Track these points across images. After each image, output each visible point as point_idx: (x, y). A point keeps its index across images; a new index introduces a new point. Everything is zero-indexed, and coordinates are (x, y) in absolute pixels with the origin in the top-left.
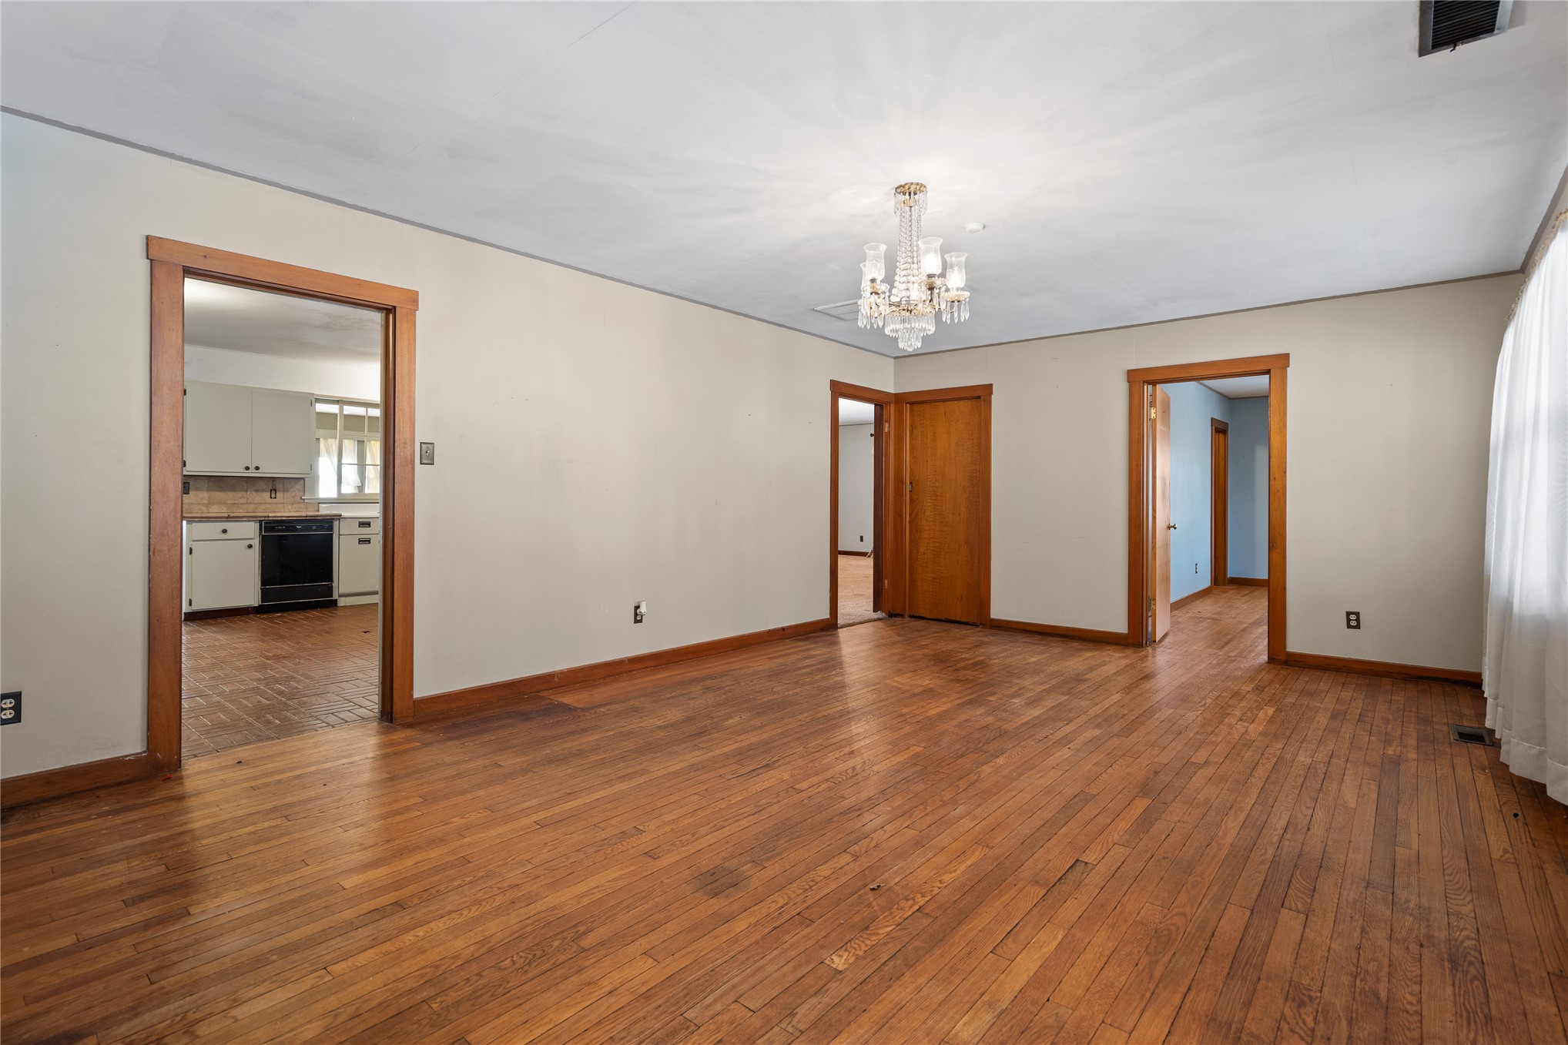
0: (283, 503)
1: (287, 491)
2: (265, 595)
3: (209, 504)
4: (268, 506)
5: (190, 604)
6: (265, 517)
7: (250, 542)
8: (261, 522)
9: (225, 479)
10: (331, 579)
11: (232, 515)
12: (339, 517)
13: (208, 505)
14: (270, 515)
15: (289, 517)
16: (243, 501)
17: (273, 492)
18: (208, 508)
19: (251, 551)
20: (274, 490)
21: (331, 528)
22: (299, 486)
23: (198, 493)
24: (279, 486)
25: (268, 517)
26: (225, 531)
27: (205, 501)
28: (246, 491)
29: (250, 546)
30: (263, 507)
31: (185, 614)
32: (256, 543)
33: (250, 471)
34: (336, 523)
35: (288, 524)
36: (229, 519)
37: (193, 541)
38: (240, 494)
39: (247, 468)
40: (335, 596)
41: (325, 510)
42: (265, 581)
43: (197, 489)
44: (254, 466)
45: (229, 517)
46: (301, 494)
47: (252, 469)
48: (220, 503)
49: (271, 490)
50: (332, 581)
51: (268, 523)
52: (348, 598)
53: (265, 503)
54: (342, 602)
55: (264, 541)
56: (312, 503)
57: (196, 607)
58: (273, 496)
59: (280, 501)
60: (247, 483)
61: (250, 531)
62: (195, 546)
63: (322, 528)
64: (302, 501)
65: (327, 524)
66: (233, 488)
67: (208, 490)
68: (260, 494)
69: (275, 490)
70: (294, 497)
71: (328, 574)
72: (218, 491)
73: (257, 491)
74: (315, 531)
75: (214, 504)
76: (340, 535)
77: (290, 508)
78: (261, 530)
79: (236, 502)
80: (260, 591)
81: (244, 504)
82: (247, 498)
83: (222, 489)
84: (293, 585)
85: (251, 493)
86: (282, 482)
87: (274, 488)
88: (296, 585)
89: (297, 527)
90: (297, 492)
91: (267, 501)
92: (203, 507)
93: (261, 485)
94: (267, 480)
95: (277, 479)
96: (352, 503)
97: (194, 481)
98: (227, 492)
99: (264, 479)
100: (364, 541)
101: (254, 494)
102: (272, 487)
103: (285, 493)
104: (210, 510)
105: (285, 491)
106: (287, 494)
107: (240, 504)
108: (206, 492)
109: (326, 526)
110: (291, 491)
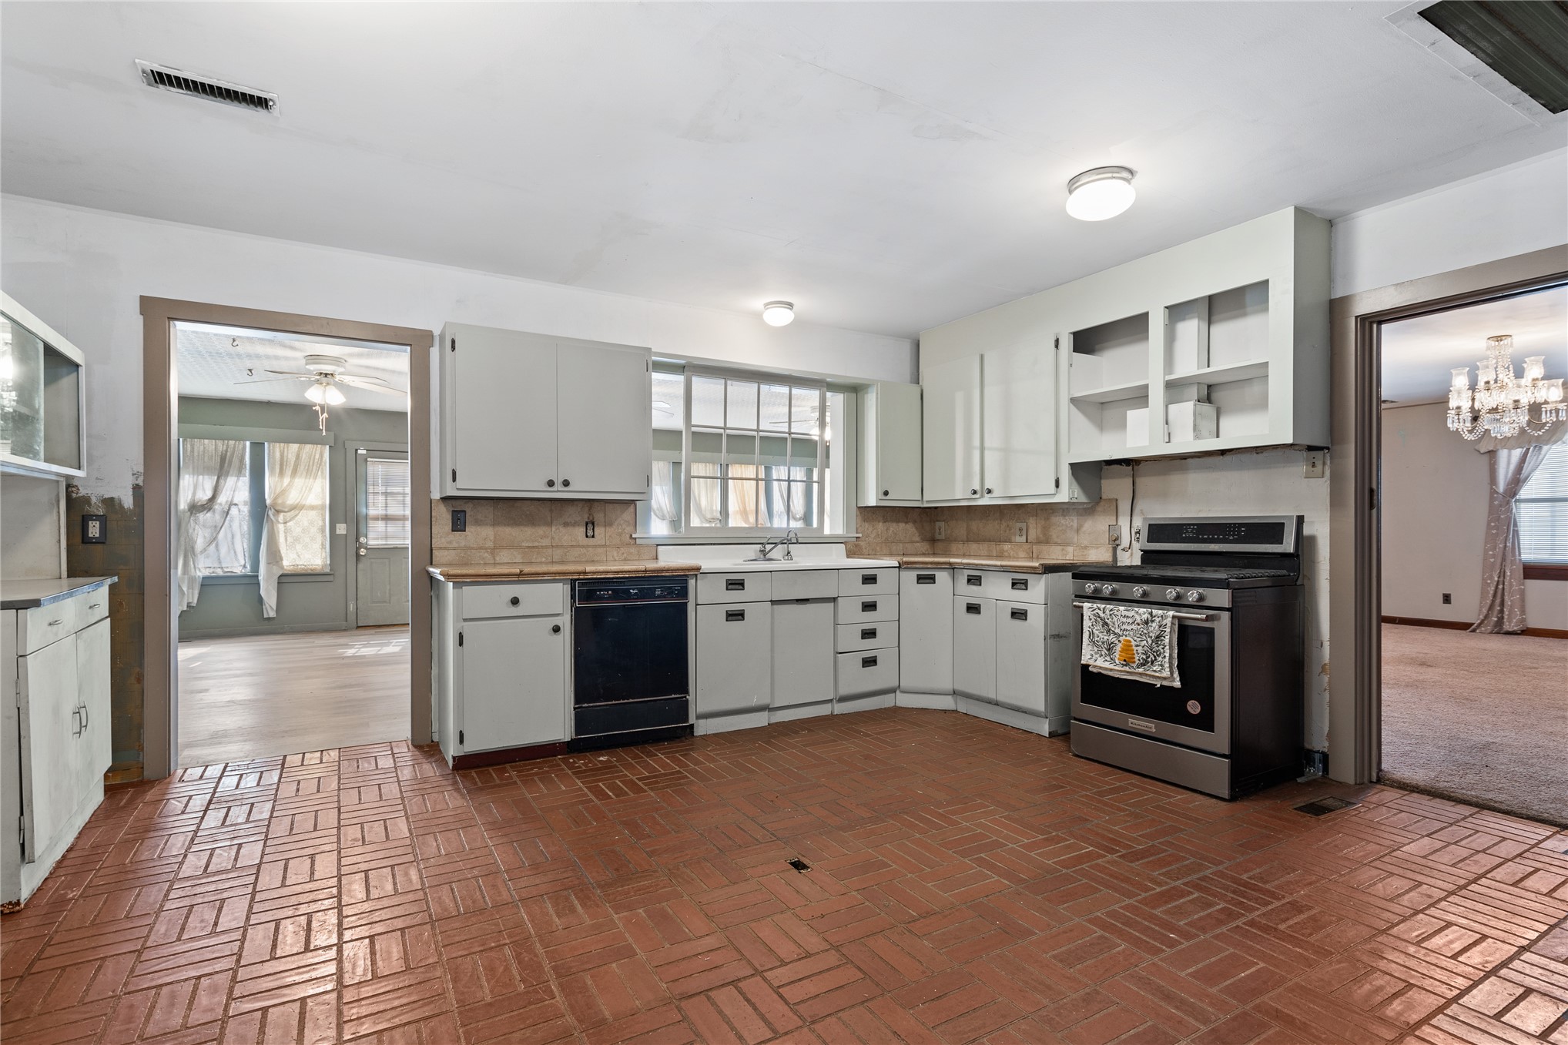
0: (605, 546)
1: (611, 524)
2: (581, 720)
3: (495, 548)
4: (583, 550)
5: (461, 741)
6: (579, 573)
7: (557, 621)
8: (573, 582)
9: (518, 504)
10: (684, 688)
11: (527, 569)
12: (696, 571)
13: (493, 551)
14: (589, 569)
15: (618, 572)
16: (545, 542)
17: (590, 526)
18: (493, 555)
19: (559, 637)
20: (590, 524)
21: (684, 592)
22: (627, 515)
23: (479, 529)
24: (599, 517)
25: (585, 573)
26: (515, 601)
27: (490, 544)
28: (550, 524)
29: (556, 629)
30: (576, 552)
31: (454, 758)
32: (566, 621)
33: (555, 488)
34: (692, 582)
35: (617, 585)
36: (521, 578)
37: (465, 620)
38: (541, 530)
39: (551, 483)
40: (692, 720)
41: (672, 559)
42: (583, 691)
43: (478, 523)
44: (561, 480)
45: (521, 574)
46: (629, 529)
47: (558, 486)
48: (512, 546)
49: (587, 524)
50: (687, 692)
51: (583, 584)
52: (710, 721)
53: (579, 546)
54: (703, 728)
55: (580, 618)
56: (647, 546)
57: (472, 746)
58: (590, 533)
59: (599, 543)
60: (551, 510)
61: (555, 599)
62: (468, 629)
63: (670, 593)
64: (632, 542)
65: (677, 583)
66: (531, 521)
67: (494, 524)
68: (570, 529)
69: (593, 524)
70: (620, 534)
71: (680, 682)
72: (508, 525)
73: (566, 524)
74: (659, 597)
75: (502, 548)
76: (697, 605)
77: (615, 554)
78: (573, 597)
79: (536, 544)
80: (573, 712)
81: (547, 547)
82: (553, 538)
83: (515, 522)
84: (626, 701)
85: (558, 528)
86: (603, 508)
87: (591, 518)
88: (631, 700)
89: (631, 591)
90: (624, 526)
91: (581, 543)
92: (486, 554)
93: (572, 513)
94: (581, 504)
95: (596, 504)
96: (711, 544)
97: (468, 508)
98: (522, 528)
99: (576, 503)
100: (736, 616)
101: (563, 530)
102: (588, 518)
103: (607, 528)
104: (497, 558)
105: (608, 524)
106: (610, 531)
107: (542, 547)
108: (491, 529)
109: (676, 590)
110: (616, 524)
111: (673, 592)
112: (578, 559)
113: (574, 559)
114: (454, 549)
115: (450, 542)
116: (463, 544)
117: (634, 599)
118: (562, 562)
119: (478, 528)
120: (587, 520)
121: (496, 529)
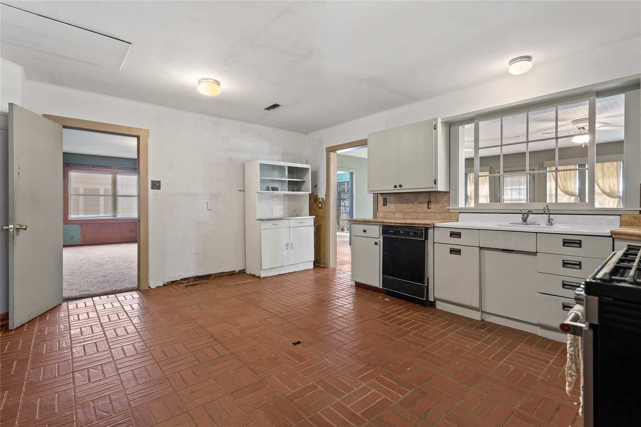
1: (438, 203)
2: (385, 282)
4: (425, 214)
9: (403, 195)
10: (425, 282)
13: (394, 213)
15: (395, 223)
16: (412, 210)
17: (429, 203)
18: (393, 214)
19: (377, 247)
22: (446, 198)
24: (433, 199)
27: (394, 210)
28: (413, 203)
30: (422, 215)
33: (397, 189)
34: (430, 231)
35: (396, 229)
38: (410, 205)
39: (395, 187)
43: (390, 203)
44: (397, 185)
46: (446, 205)
48: (400, 211)
52: (444, 304)
54: (440, 306)
56: (455, 213)
58: (429, 207)
59: (433, 211)
60: (414, 197)
64: (448, 211)
65: (420, 231)
66: (407, 201)
68: (421, 205)
69: (431, 202)
70: (442, 207)
72: (400, 203)
73: (420, 203)
74: (411, 236)
75: (397, 212)
77: (439, 216)
79: (408, 211)
82: (414, 208)
83: (401, 202)
84: (400, 279)
85: (417, 205)
86: (435, 195)
87: (430, 200)
88: (401, 280)
89: (401, 232)
90: (444, 203)
91: (425, 211)
92: (392, 214)
93: (422, 198)
94: (425, 194)
95: (432, 193)
96: (494, 213)
97: (388, 197)
98: (404, 204)
99: (424, 193)
100: (455, 252)
101: (418, 205)
102: (429, 200)
103: (437, 204)
104: (395, 216)
105: (437, 202)
106: (438, 205)
107: (410, 212)
108: (394, 205)
109: (419, 234)
110: (440, 202)
111: (417, 235)
112: (423, 218)
113: (421, 218)
114: (383, 212)
115: (382, 210)
116: (386, 211)
117: (401, 235)
118: (417, 219)
119: (390, 204)
120: (428, 201)
121: (396, 205)
